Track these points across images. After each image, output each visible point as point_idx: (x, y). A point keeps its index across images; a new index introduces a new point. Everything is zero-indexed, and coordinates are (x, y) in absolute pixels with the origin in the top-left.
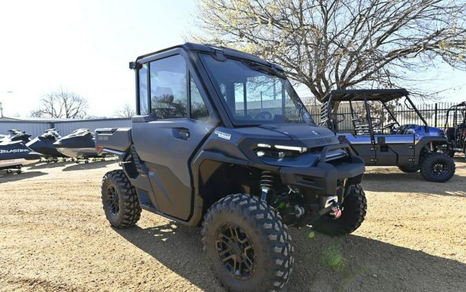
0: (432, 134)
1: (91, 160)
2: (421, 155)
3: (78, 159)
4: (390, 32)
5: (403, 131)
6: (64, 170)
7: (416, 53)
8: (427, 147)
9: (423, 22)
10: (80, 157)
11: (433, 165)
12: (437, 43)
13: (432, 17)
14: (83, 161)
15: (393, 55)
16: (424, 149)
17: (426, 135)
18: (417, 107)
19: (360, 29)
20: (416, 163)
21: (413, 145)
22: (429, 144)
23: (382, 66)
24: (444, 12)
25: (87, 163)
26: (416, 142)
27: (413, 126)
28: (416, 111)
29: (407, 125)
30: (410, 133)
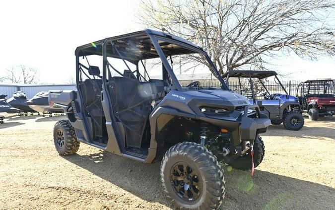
0: (291, 100)
1: (53, 114)
2: (284, 114)
3: (44, 113)
4: (263, 33)
5: (272, 98)
6: (36, 121)
7: (279, 48)
8: (287, 108)
9: (283, 28)
10: (46, 112)
11: (291, 120)
12: (293, 42)
13: (289, 24)
14: (48, 115)
15: (264, 48)
16: (285, 109)
17: (287, 100)
18: (281, 83)
19: (243, 30)
20: (281, 118)
21: (279, 107)
22: (288, 106)
23: (257, 55)
24: (296, 22)
25: (51, 116)
26: (281, 105)
27: (279, 95)
28: (281, 85)
29: (275, 94)
30: (277, 99)
